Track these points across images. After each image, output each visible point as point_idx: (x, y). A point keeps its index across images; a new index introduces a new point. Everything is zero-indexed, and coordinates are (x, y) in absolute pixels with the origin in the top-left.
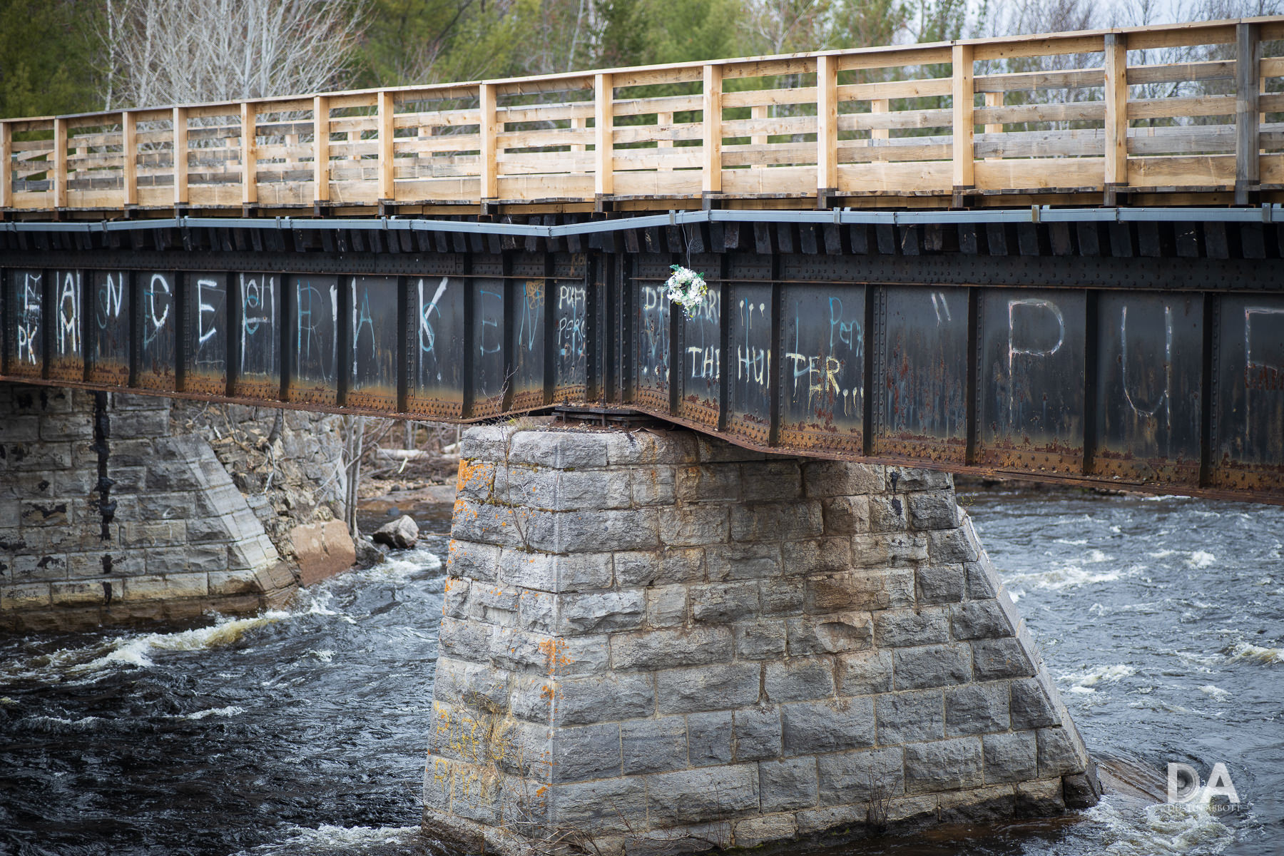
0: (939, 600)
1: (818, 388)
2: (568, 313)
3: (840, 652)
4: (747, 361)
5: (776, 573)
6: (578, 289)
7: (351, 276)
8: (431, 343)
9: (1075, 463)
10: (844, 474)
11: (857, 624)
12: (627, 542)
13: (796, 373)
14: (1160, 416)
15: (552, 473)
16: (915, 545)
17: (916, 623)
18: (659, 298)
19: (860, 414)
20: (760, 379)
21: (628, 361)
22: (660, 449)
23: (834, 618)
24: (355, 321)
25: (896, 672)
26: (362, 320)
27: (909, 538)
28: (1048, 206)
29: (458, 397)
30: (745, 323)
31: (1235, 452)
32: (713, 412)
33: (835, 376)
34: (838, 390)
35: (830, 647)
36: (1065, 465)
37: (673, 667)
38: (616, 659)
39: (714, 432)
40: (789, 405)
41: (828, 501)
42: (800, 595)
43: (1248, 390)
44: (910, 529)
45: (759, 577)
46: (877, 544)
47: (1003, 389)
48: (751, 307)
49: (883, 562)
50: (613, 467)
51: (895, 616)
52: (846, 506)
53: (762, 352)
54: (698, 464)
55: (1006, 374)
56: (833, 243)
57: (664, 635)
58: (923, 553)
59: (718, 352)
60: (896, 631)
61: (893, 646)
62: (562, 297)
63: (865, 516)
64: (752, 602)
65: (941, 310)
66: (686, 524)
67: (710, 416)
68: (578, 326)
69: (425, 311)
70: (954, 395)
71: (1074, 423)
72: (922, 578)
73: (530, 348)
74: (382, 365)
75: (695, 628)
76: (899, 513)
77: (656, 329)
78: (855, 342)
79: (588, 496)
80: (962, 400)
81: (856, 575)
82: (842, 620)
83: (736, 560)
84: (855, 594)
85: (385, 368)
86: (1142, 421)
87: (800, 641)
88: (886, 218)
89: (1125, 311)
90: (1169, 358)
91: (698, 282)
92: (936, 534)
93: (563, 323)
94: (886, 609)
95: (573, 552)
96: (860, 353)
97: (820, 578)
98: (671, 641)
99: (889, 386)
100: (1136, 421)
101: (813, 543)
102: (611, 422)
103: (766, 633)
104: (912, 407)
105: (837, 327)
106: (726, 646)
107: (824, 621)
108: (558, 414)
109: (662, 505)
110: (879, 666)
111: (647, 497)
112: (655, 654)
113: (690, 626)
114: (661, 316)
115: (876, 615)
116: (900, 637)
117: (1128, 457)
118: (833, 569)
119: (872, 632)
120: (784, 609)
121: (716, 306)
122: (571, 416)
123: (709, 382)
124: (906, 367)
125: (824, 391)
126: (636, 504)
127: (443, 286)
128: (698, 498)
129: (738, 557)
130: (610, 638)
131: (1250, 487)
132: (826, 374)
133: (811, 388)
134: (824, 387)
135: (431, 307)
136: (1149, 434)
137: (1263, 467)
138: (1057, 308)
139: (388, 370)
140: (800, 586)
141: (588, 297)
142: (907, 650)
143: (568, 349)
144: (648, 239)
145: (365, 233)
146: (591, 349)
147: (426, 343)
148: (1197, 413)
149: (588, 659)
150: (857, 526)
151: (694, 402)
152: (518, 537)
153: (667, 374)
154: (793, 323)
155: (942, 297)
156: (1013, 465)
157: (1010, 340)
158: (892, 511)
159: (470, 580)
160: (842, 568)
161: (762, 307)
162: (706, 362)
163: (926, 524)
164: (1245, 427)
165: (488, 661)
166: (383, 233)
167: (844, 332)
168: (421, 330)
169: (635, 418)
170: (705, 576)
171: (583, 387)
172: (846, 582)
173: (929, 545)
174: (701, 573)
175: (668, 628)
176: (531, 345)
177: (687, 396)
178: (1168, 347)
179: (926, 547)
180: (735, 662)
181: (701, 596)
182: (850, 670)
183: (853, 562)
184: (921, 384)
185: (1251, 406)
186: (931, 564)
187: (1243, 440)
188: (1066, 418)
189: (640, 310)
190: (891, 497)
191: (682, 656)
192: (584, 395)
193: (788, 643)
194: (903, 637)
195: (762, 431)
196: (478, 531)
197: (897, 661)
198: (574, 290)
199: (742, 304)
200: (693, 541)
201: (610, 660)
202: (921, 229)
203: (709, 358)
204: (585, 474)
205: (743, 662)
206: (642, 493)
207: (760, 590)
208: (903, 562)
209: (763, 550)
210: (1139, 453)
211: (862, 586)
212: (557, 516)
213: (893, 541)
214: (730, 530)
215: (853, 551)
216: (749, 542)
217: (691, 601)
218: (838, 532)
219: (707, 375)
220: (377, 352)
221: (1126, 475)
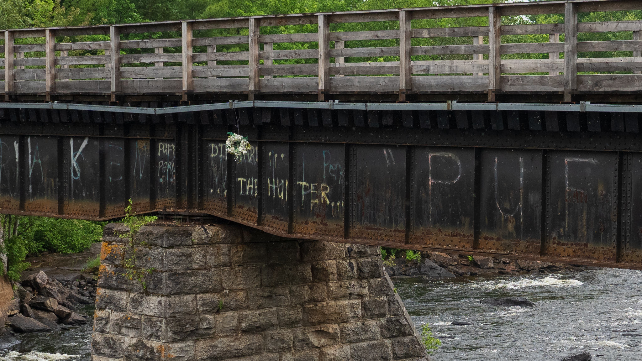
0: (374, 316)
1: (317, 201)
2: (164, 158)
3: (322, 346)
4: (274, 186)
5: (286, 304)
6: (170, 145)
7: (28, 136)
8: (79, 175)
9: (468, 243)
10: (323, 249)
11: (331, 331)
12: (204, 288)
13: (303, 193)
14: (517, 217)
15: (160, 250)
16: (361, 286)
17: (362, 329)
18: (219, 150)
19: (342, 216)
20: (282, 196)
21: (201, 185)
22: (222, 235)
23: (318, 328)
24: (30, 162)
25: (352, 357)
26: (35, 161)
27: (358, 283)
28: (456, 101)
29: (96, 206)
30: (272, 164)
31: (560, 236)
32: (253, 214)
33: (327, 194)
34: (328, 202)
35: (316, 344)
36: (463, 244)
37: (231, 357)
38: (199, 354)
39: (255, 226)
40: (299, 210)
41: (314, 263)
42: (300, 315)
43: (567, 203)
44: (358, 278)
45: (277, 306)
46: (341, 286)
47: (426, 202)
48: (276, 156)
49: (344, 297)
50: (195, 246)
51: (351, 325)
52: (325, 266)
53: (283, 181)
54: (243, 243)
55: (428, 194)
56: (327, 121)
57: (226, 340)
58: (365, 291)
59: (256, 180)
60: (352, 334)
61: (350, 342)
62: (160, 149)
63: (334, 271)
64: (275, 321)
65: (389, 158)
66: (237, 278)
67: (252, 217)
68: (170, 166)
69: (74, 156)
70: (397, 205)
71: (467, 221)
72: (365, 305)
73: (141, 178)
74: (48, 187)
75: (243, 336)
76: (353, 270)
77: (218, 168)
78: (339, 176)
79: (181, 262)
80: (402, 208)
81: (330, 304)
82: (323, 329)
83: (265, 297)
84: (330, 314)
85: (49, 189)
86: (506, 220)
87: (300, 341)
88: (361, 107)
89: (496, 160)
90: (522, 186)
91: (244, 142)
92: (372, 281)
93: (161, 164)
94: (346, 322)
95: (173, 294)
96: (341, 182)
97: (311, 306)
98: (230, 344)
99: (359, 200)
100: (503, 220)
101: (307, 286)
102: (192, 220)
103: (282, 337)
104: (372, 212)
105: (328, 167)
106: (260, 345)
107: (313, 330)
108: (160, 216)
109: (223, 267)
110: (343, 353)
111: (215, 262)
112: (221, 351)
113: (240, 335)
114: (221, 160)
115: (341, 325)
116: (353, 337)
117: (498, 239)
118: (317, 301)
119: (339, 335)
120: (291, 324)
121: (255, 155)
122: (168, 217)
123: (250, 198)
124: (369, 190)
125: (320, 203)
126: (208, 266)
127: (85, 142)
128: (243, 263)
129: (266, 295)
130: (195, 343)
131: (568, 256)
132: (321, 194)
133: (312, 201)
134: (320, 200)
135: (78, 154)
136: (511, 227)
137: (576, 244)
138: (457, 158)
139: (52, 190)
140: (300, 310)
141: (177, 149)
142: (357, 344)
143: (164, 179)
144: (215, 116)
145: (37, 111)
146: (178, 178)
147: (75, 175)
148: (538, 215)
149: (183, 355)
150: (331, 277)
151: (242, 209)
152: (139, 286)
153: (225, 193)
154: (301, 165)
155: (390, 151)
156: (432, 244)
157: (430, 175)
158: (349, 268)
159: (110, 311)
160: (322, 300)
161: (282, 156)
162: (248, 186)
163: (367, 275)
164: (565, 223)
165: (122, 357)
166: (49, 112)
167: (332, 170)
168: (72, 167)
169: (208, 218)
170: (248, 306)
171: (174, 200)
172: (324, 308)
173: (369, 287)
174: (246, 304)
175: (227, 336)
176: (141, 176)
177: (237, 205)
178: (521, 179)
179: (367, 288)
180: (265, 354)
181: (246, 318)
182: (328, 356)
183: (328, 297)
184: (378, 199)
185: (569, 211)
186: (370, 297)
187: (564, 230)
188: (463, 218)
189: (208, 157)
190: (348, 261)
191: (236, 351)
192: (174, 205)
193: (294, 343)
194: (355, 338)
195: (283, 225)
196: (114, 283)
197: (352, 350)
198: (167, 145)
199: (270, 154)
200: (241, 287)
201: (195, 355)
202: (381, 113)
203: (250, 184)
204: (179, 250)
205: (269, 354)
206: (212, 260)
207: (278, 313)
208: (355, 296)
209: (279, 290)
210: (505, 237)
211: (334, 310)
212: (164, 274)
213: (350, 285)
214: (261, 280)
215: (328, 291)
216: (272, 286)
217: (240, 320)
218: (320, 280)
219: (250, 193)
220: (44, 179)
221: (498, 249)
